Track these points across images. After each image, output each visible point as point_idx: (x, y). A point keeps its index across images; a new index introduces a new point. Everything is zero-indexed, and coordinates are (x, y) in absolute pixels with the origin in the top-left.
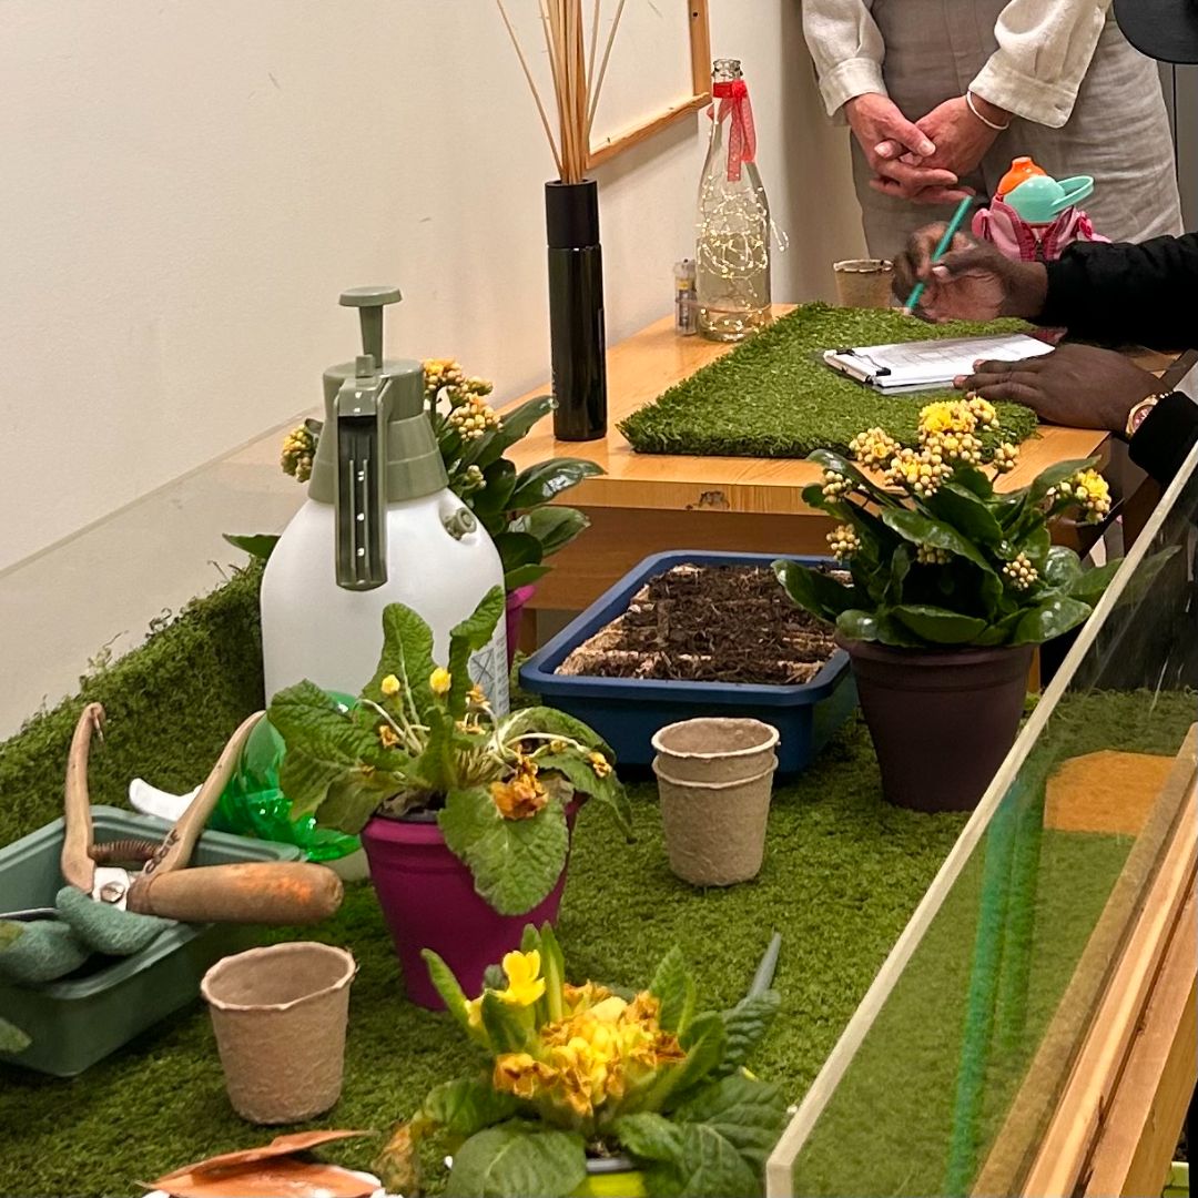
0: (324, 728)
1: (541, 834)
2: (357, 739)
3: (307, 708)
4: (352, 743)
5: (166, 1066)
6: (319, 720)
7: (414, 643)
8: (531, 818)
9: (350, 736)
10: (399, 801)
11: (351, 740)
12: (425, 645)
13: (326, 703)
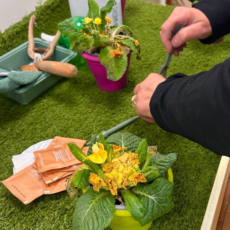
0: (70, 33)
1: (122, 61)
2: (78, 36)
3: (66, 28)
4: (77, 37)
5: (46, 101)
6: (69, 31)
7: (95, 9)
8: (119, 57)
9: (76, 35)
10: (90, 50)
11: (77, 36)
12: (97, 10)
13: (71, 27)
